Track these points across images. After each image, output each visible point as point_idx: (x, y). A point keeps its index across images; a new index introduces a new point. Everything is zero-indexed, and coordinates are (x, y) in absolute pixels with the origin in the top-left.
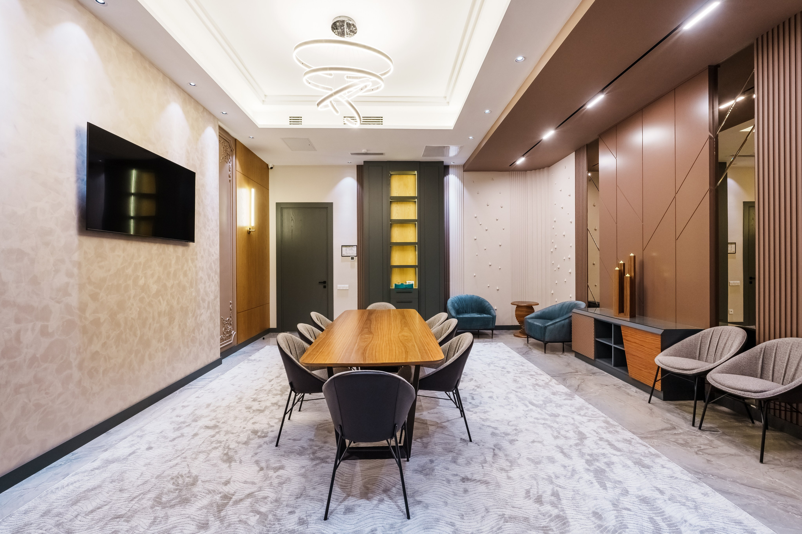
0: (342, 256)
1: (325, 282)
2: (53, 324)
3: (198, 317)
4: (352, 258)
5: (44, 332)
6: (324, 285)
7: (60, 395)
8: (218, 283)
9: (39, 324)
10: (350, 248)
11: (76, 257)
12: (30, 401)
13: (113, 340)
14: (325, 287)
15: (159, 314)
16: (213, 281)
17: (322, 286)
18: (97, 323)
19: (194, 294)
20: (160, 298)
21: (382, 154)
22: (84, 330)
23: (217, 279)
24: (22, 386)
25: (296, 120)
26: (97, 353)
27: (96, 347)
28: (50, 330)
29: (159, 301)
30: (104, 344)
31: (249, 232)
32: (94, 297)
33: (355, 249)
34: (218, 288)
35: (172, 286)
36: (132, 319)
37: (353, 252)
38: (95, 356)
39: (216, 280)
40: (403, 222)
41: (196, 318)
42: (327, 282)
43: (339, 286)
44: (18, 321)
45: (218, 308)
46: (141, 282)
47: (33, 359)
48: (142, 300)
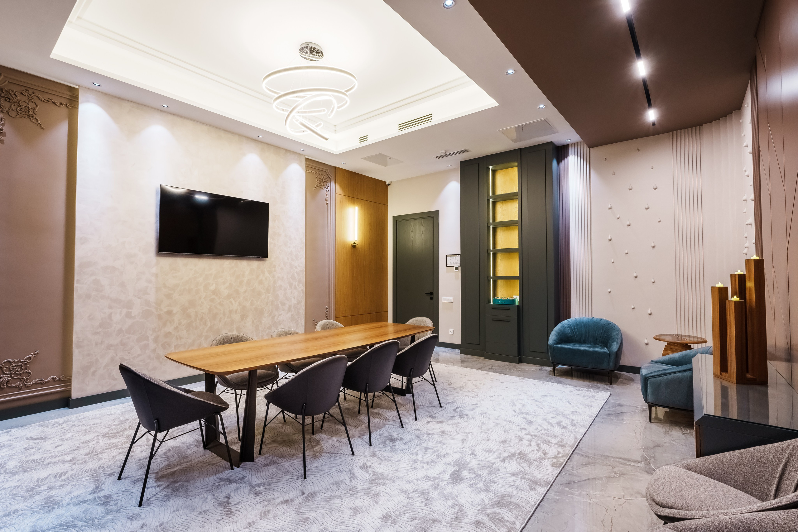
0: (447, 266)
1: (431, 294)
2: (135, 311)
3: (276, 317)
4: (456, 269)
5: (128, 315)
6: (431, 296)
7: (139, 355)
8: (302, 290)
9: (125, 311)
10: (454, 257)
11: (154, 270)
12: (117, 355)
13: (185, 326)
14: (431, 298)
15: (231, 312)
16: (295, 288)
17: (428, 298)
18: (170, 313)
19: (271, 298)
20: (232, 300)
21: (465, 151)
22: (160, 317)
23: (302, 287)
24: (111, 345)
25: (363, 139)
26: (170, 333)
27: (169, 328)
28: (133, 315)
29: (231, 302)
30: (176, 328)
31: (354, 246)
32: (169, 296)
33: (459, 258)
34: (302, 295)
35: (245, 292)
36: (202, 313)
37: (457, 261)
38: (168, 335)
39: (300, 287)
40: (508, 225)
41: (273, 318)
42: (433, 293)
43: (444, 298)
44: (110, 307)
45: (302, 311)
46: (212, 287)
47: (120, 331)
48: (212, 300)
